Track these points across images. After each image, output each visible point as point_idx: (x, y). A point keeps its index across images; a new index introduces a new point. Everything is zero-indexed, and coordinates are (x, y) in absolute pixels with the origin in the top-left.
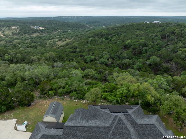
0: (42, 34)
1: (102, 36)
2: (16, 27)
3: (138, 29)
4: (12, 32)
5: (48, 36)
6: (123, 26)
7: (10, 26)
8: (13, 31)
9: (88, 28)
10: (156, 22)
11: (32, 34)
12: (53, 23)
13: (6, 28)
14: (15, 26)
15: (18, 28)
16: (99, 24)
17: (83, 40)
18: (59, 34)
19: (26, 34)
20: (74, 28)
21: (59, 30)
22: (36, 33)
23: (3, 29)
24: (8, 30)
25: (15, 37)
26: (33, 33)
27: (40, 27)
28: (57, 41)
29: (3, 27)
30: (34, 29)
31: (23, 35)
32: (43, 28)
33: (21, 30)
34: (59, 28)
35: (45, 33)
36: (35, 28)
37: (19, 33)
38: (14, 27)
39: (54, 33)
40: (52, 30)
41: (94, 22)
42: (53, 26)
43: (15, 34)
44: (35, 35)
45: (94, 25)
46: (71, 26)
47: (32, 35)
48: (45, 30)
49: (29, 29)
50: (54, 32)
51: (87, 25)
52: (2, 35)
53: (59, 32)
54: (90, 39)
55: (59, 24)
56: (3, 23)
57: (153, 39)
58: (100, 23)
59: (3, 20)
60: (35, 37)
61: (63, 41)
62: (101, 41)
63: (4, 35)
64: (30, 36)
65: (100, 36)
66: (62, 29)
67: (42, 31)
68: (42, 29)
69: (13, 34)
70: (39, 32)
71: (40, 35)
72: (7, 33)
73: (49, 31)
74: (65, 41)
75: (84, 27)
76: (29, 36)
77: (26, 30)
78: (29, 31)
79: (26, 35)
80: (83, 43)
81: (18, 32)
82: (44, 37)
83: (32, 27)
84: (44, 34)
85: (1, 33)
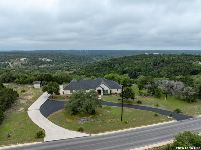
0: (50, 65)
1: (106, 65)
2: (25, 59)
3: (137, 60)
4: (21, 63)
5: (56, 67)
6: (125, 57)
7: (19, 58)
8: (22, 62)
9: (95, 61)
10: (154, 53)
11: (40, 65)
12: (60, 56)
13: (15, 60)
14: (24, 58)
15: (26, 60)
19: (35, 65)
20: (81, 60)
21: (67, 62)
23: (13, 60)
24: (17, 61)
25: (24, 67)
26: (41, 64)
27: (47, 59)
28: (65, 71)
29: (13, 58)
30: (42, 60)
31: (32, 66)
32: (51, 60)
33: (29, 61)
34: (66, 60)
35: (52, 65)
36: (43, 60)
37: (27, 64)
38: (23, 59)
39: (62, 64)
40: (60, 62)
42: (60, 58)
43: (24, 65)
44: (42, 66)
45: (101, 59)
46: (78, 59)
47: (40, 66)
48: (53, 61)
49: (37, 61)
50: (61, 64)
51: (94, 58)
52: (12, 66)
53: (66, 64)
54: (95, 68)
55: (66, 57)
56: (12, 55)
57: (147, 66)
59: (12, 53)
60: (44, 68)
61: (71, 71)
63: (13, 66)
64: (38, 67)
65: (104, 65)
66: (69, 61)
67: (49, 62)
68: (50, 61)
69: (22, 65)
70: (46, 64)
71: (48, 66)
72: (16, 63)
73: (57, 63)
74: (73, 70)
75: (90, 59)
76: (37, 67)
77: (34, 62)
78: (37, 62)
81: (26, 63)
82: (52, 68)
83: (40, 59)
84: (52, 66)
85: (10, 64)
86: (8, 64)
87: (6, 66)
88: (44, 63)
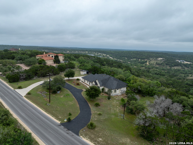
0: (184, 68)
2: (162, 59)
4: (157, 62)
7: (157, 58)
11: (174, 67)
13: (153, 59)
14: (161, 58)
15: (163, 59)
19: (168, 66)
22: (178, 66)
23: (151, 59)
24: (155, 60)
25: (157, 66)
26: (175, 66)
27: (185, 62)
29: (152, 57)
30: (179, 62)
31: (165, 66)
32: (189, 63)
33: (165, 62)
36: (179, 61)
37: (162, 64)
38: (160, 59)
43: (158, 64)
44: (176, 68)
48: (190, 64)
63: (149, 64)
68: (187, 64)
70: (181, 66)
71: (182, 68)
72: (152, 62)
76: (170, 68)
77: (169, 62)
78: (172, 63)
79: (167, 67)
81: (161, 62)
83: (177, 60)
85: (148, 62)
86: (146, 62)
87: (144, 63)
88: (179, 65)
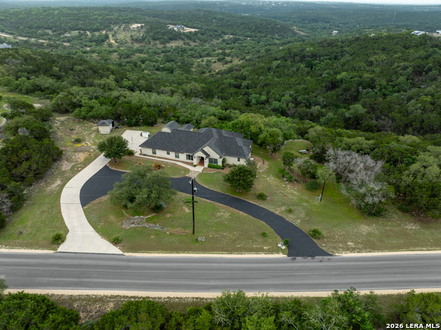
0: (188, 44)
2: (139, 25)
4: (131, 36)
5: (199, 49)
7: (128, 23)
8: (134, 33)
9: (295, 34)
11: (168, 42)
12: (215, 18)
13: (120, 27)
14: (137, 23)
15: (142, 27)
16: (325, 25)
17: (263, 65)
18: (222, 46)
19: (157, 42)
20: (260, 32)
21: (226, 37)
22: (176, 40)
23: (116, 28)
24: (124, 30)
25: (136, 46)
26: (171, 39)
27: (185, 28)
28: (215, 62)
29: (116, 23)
30: (174, 31)
31: (152, 43)
32: (193, 30)
33: (147, 32)
34: (227, 31)
35: (195, 42)
36: (175, 29)
37: (143, 39)
38: (135, 26)
39: (215, 42)
40: (211, 36)
41: (315, 20)
42: (213, 27)
43: (137, 40)
44: (173, 44)
45: (312, 29)
46: (254, 28)
47: (168, 45)
48: (196, 33)
49: (163, 31)
50: (214, 40)
51: (295, 27)
52: (113, 42)
53: (224, 41)
54: (275, 63)
55: (228, 21)
56: (116, 15)
58: (328, 22)
60: (174, 50)
61: (227, 63)
62: (295, 69)
63: (116, 42)
64: (165, 47)
66: (231, 35)
67: (189, 36)
68: (190, 32)
69: (133, 39)
70: (183, 39)
71: (185, 44)
72: (121, 36)
73: (205, 37)
74: (231, 62)
75: (284, 30)
76: (162, 46)
77: (157, 33)
78: (164, 34)
79: (156, 44)
80: (260, 71)
81: (141, 35)
82: (191, 50)
83: (171, 26)
84: (193, 44)
85: (110, 36)
86: (107, 37)
87: (103, 41)
88: (176, 36)
